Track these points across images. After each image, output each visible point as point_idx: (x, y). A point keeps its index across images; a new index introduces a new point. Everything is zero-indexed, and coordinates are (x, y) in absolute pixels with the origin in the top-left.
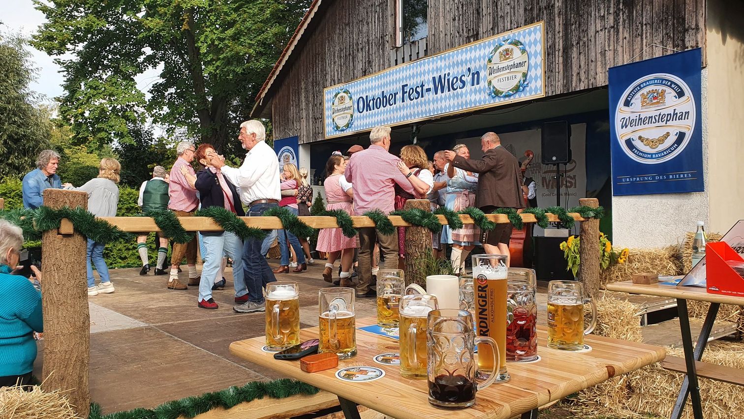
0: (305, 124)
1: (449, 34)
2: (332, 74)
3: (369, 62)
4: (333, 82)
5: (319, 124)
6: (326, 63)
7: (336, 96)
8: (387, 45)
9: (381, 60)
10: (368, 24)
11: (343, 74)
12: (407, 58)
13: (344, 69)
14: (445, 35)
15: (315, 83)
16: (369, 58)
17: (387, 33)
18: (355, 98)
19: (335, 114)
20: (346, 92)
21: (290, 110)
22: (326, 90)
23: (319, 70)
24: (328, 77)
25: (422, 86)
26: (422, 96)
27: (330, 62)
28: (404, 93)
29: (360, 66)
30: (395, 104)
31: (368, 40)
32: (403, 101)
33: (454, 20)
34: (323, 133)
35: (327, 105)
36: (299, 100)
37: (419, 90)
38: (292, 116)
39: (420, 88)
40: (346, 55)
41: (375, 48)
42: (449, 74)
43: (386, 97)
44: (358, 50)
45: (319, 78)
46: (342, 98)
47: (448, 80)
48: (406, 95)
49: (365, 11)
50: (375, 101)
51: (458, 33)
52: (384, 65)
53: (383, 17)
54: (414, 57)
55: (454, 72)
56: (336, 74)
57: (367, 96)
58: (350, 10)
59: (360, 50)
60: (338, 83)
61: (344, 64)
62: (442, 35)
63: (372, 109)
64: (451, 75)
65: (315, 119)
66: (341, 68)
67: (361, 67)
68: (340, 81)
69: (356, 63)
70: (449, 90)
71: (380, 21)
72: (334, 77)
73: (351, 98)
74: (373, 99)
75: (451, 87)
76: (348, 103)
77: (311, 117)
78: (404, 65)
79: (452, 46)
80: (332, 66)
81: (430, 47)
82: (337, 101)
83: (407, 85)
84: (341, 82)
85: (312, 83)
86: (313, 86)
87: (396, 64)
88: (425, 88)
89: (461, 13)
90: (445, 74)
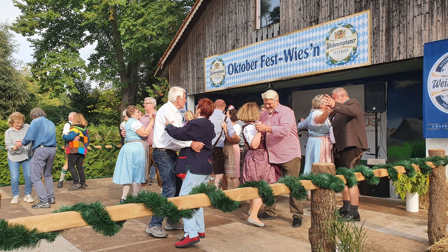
0: (191, 82)
1: (296, 20)
2: (211, 48)
3: (237, 40)
4: (211, 54)
5: (201, 82)
6: (206, 40)
7: (213, 63)
8: (250, 28)
9: (246, 38)
10: (236, 14)
11: (218, 48)
12: (265, 37)
13: (219, 45)
14: (293, 21)
15: (198, 54)
16: (237, 37)
17: (250, 20)
18: (227, 64)
19: (212, 76)
20: (220, 60)
21: (181, 72)
22: (206, 59)
23: (201, 46)
24: (208, 50)
25: (276, 56)
26: (276, 64)
27: (209, 40)
28: (262, 61)
30: (256, 68)
31: (236, 25)
32: (262, 67)
33: (300, 10)
34: (204, 88)
35: (207, 69)
36: (187, 66)
37: (274, 59)
38: (182, 76)
39: (275, 58)
40: (220, 35)
41: (241, 30)
42: (296, 48)
43: (249, 64)
44: (229, 32)
45: (201, 51)
46: (217, 65)
47: (296, 52)
48: (264, 63)
49: (234, 5)
50: (241, 67)
51: (303, 19)
52: (247, 42)
53: (247, 9)
54: (270, 36)
55: (300, 46)
56: (213, 48)
57: (235, 63)
58: (223, 5)
59: (230, 32)
61: (219, 41)
62: (291, 21)
63: (239, 72)
64: (298, 48)
65: (198, 78)
66: (217, 44)
67: (231, 43)
68: (216, 53)
69: (227, 41)
70: (296, 59)
71: (244, 12)
72: (212, 50)
73: (223, 65)
74: (240, 65)
75: (298, 57)
76: (221, 68)
77: (195, 77)
78: (262, 42)
79: (298, 28)
80: (211, 43)
81: (282, 29)
82: (213, 66)
83: (264, 56)
84: (217, 54)
86: (197, 56)
87: (257, 41)
88: (278, 58)
89: (305, 5)
90: (293, 48)
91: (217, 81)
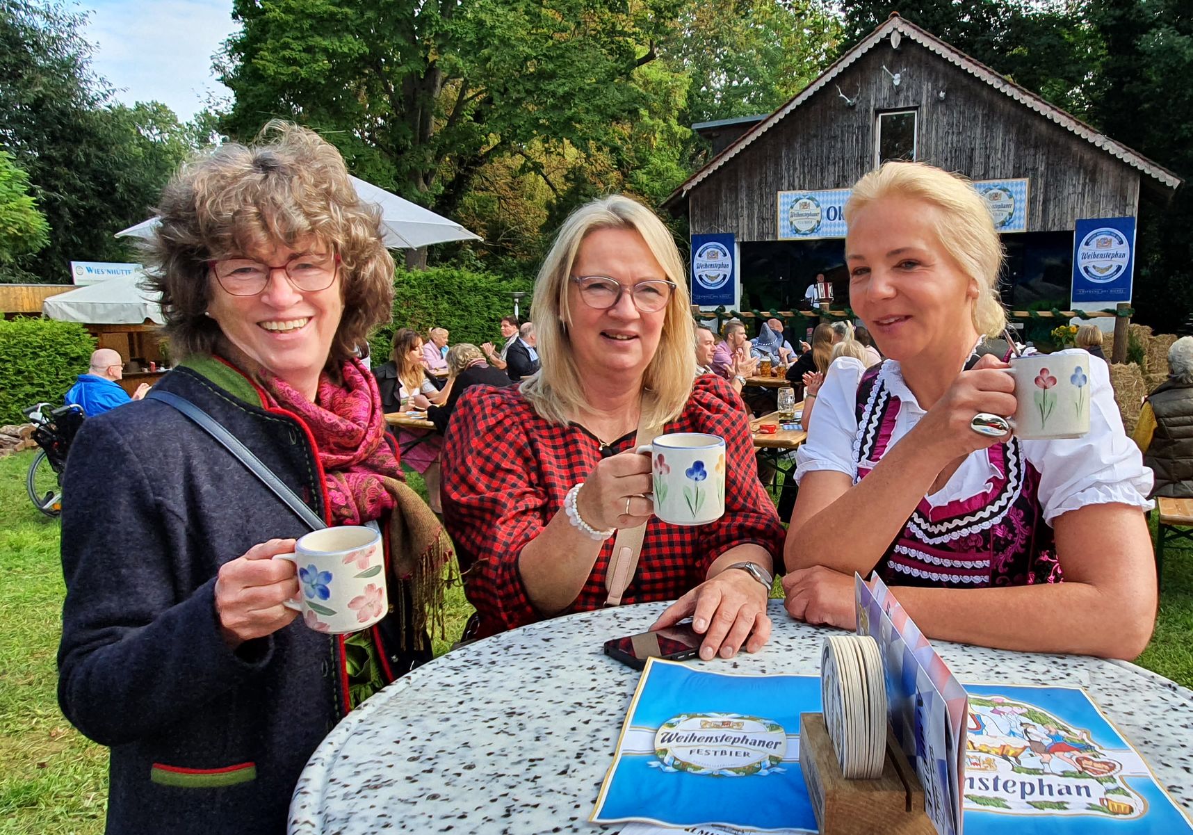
0: (746, 222)
2: (791, 180)
3: (844, 176)
4: (791, 187)
5: (768, 224)
6: (781, 167)
7: (797, 201)
10: (843, 142)
11: (807, 182)
13: (808, 178)
15: (764, 185)
16: (843, 172)
18: (825, 206)
19: (794, 218)
20: (811, 199)
21: (722, 205)
22: (779, 193)
23: (770, 173)
24: (785, 182)
27: (787, 168)
29: (831, 179)
31: (843, 156)
34: (775, 234)
35: (782, 208)
36: (737, 198)
38: (725, 212)
40: (811, 165)
44: (829, 164)
45: (770, 179)
46: (805, 205)
49: (839, 130)
53: (863, 140)
56: (796, 181)
59: (831, 164)
60: (800, 189)
61: (808, 173)
65: (763, 219)
66: (804, 177)
67: (833, 179)
68: (802, 188)
69: (825, 175)
72: (794, 182)
73: (817, 206)
76: (813, 208)
77: (756, 216)
80: (791, 172)
82: (797, 206)
84: (804, 189)
85: (760, 184)
86: (760, 186)
91: (804, 227)
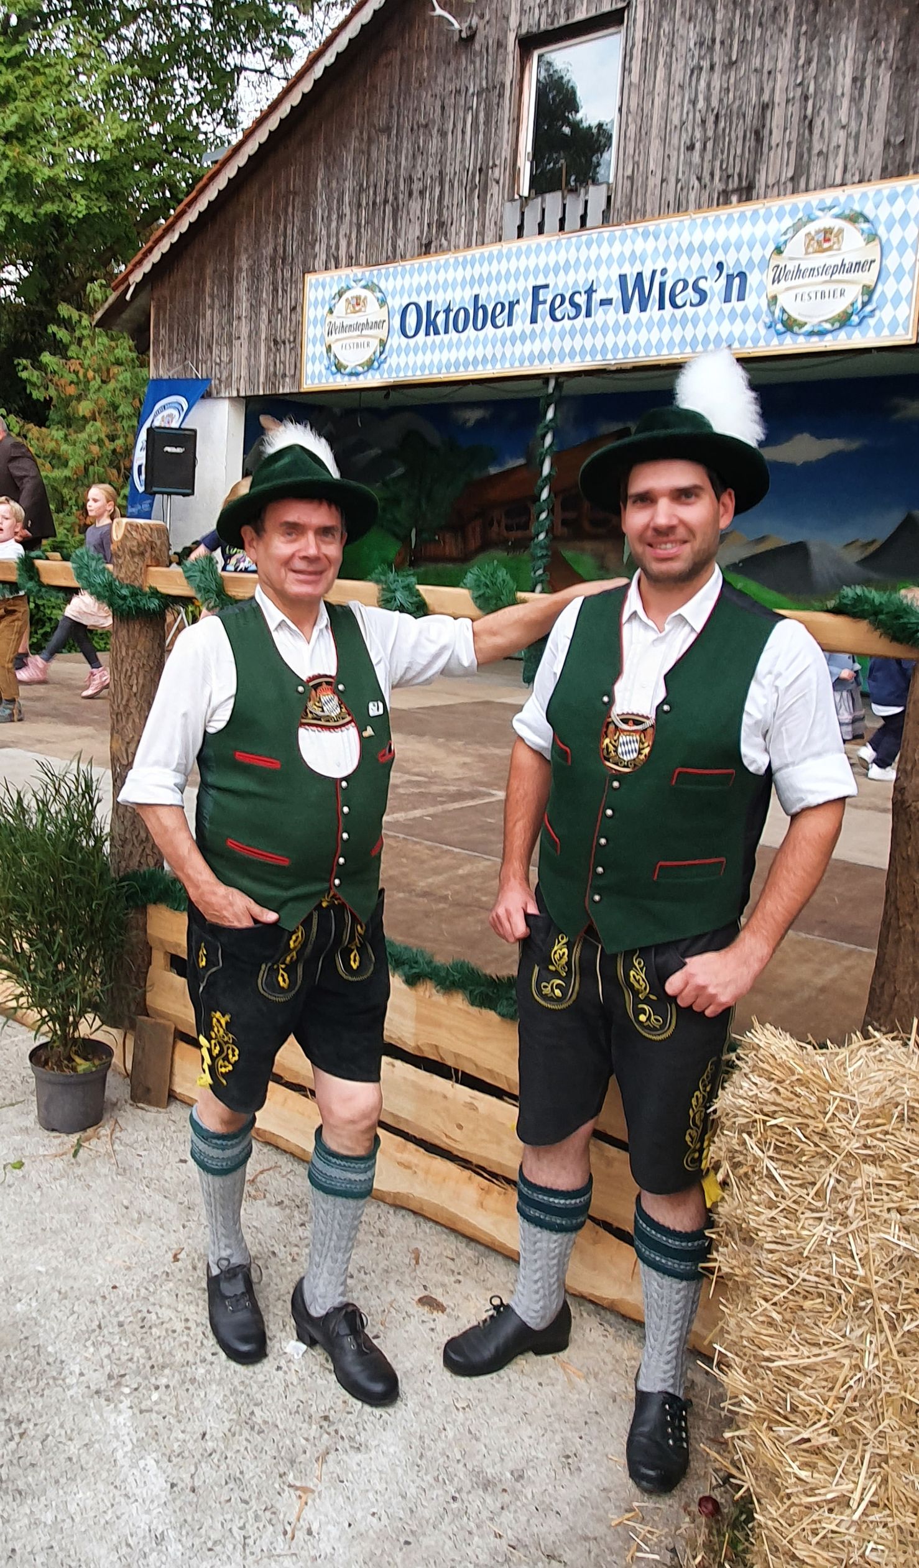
0: (244, 351)
1: (673, 180)
2: (333, 242)
3: (441, 224)
4: (334, 261)
5: (285, 354)
6: (315, 214)
7: (340, 294)
8: (494, 189)
9: (476, 222)
10: (443, 134)
11: (363, 247)
12: (552, 222)
13: (366, 236)
14: (663, 181)
15: (280, 259)
16: (440, 214)
17: (497, 162)
18: (396, 303)
19: (334, 337)
20: (370, 287)
21: (204, 315)
22: (309, 278)
23: (293, 231)
24: (321, 250)
25: (590, 292)
26: (588, 315)
27: (326, 214)
28: (536, 302)
29: (414, 231)
30: (510, 324)
31: (441, 173)
32: (534, 320)
33: (691, 148)
34: (297, 377)
35: (312, 313)
36: (230, 295)
37: (581, 299)
38: (208, 330)
39: (585, 297)
40: (374, 203)
41: (459, 194)
42: (664, 272)
43: (484, 308)
44: (410, 194)
45: (293, 247)
46: (358, 301)
47: (662, 285)
48: (543, 309)
49: (438, 104)
50: (452, 315)
51: (699, 179)
52: (481, 233)
53: (487, 123)
54: (573, 221)
55: (678, 268)
56: (343, 243)
57: (429, 304)
58: (395, 97)
59: (416, 194)
60: (349, 265)
61: (367, 222)
62: (654, 181)
63: (442, 330)
64: (669, 273)
65: (276, 342)
66: (359, 231)
67: (418, 233)
68: (352, 261)
69: (402, 224)
70: (661, 307)
71: (477, 132)
72: (337, 248)
73: (383, 302)
74: (448, 311)
75: (668, 298)
76: (373, 311)
77: (263, 337)
78: (542, 240)
79: (679, 207)
80: (334, 225)
81: (617, 202)
82: (341, 306)
83: (546, 286)
84: (358, 264)
85: (273, 259)
86: (273, 265)
87: (520, 235)
88: (596, 297)
89: (710, 133)
90: (654, 272)
91: (352, 358)
